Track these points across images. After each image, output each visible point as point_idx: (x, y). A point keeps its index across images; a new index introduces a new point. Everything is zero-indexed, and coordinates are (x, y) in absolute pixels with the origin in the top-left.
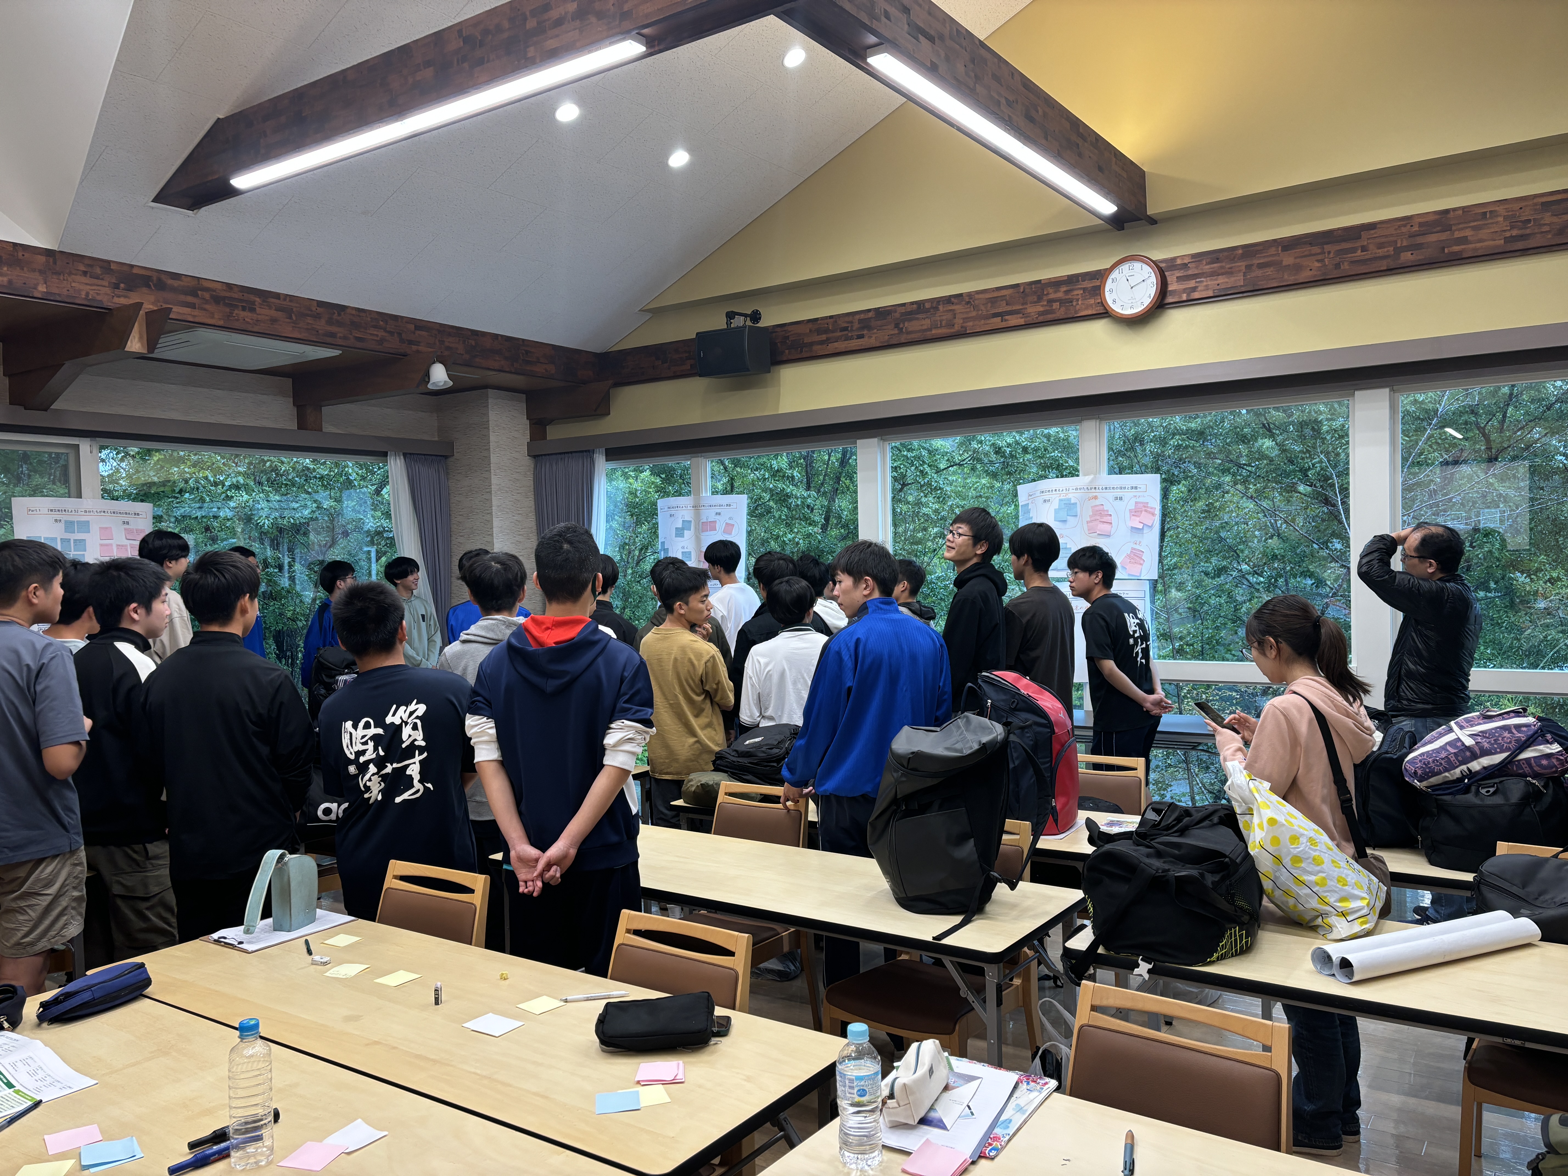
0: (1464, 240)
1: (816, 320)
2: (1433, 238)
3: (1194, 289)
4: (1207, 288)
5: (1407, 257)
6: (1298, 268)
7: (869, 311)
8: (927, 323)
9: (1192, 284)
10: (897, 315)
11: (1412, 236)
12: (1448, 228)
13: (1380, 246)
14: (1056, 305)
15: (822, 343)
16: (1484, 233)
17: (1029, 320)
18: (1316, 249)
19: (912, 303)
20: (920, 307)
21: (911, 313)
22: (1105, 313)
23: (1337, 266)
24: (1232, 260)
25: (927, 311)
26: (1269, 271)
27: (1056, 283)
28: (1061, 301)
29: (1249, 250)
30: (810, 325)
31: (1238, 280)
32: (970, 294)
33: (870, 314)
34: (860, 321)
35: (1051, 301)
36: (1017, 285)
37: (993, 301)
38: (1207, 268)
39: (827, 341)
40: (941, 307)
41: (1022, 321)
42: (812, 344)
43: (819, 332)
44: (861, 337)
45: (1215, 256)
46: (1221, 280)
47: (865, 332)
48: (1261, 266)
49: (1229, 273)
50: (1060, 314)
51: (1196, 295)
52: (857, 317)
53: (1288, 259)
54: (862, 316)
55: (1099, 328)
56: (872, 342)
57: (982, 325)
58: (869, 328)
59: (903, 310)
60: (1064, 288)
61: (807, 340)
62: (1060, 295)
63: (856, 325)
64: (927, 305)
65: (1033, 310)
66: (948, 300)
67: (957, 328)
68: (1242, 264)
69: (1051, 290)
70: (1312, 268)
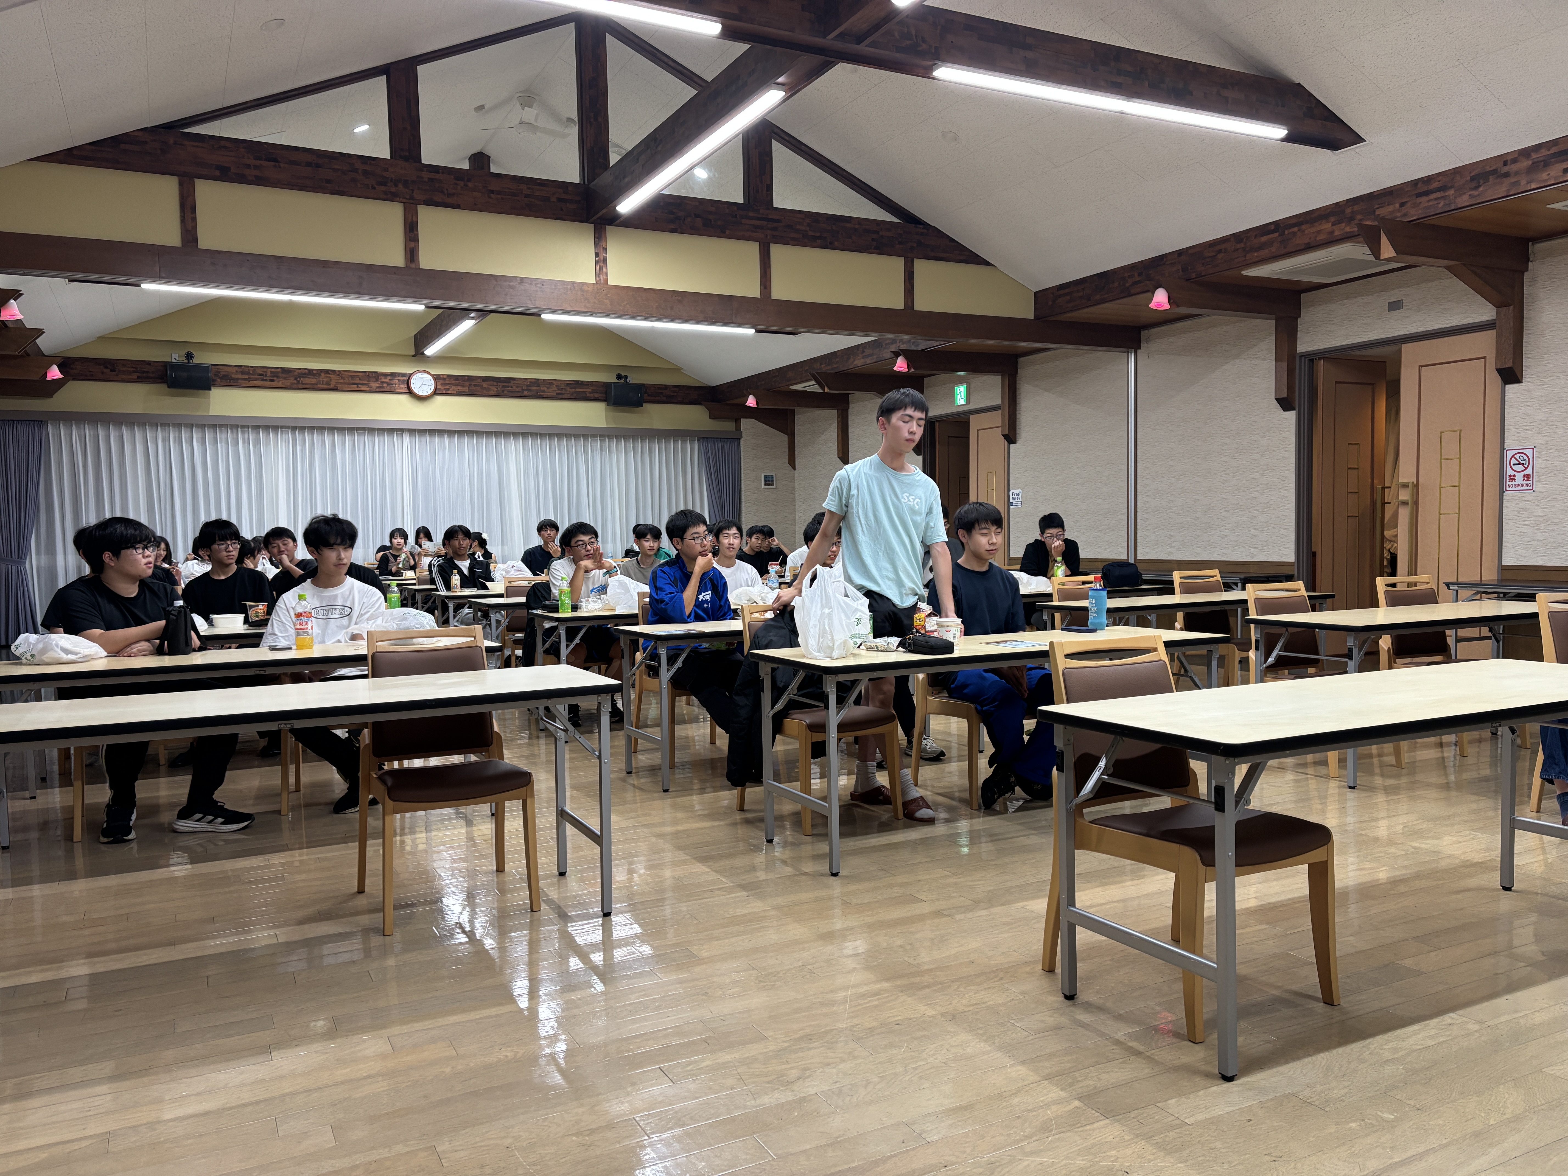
0: (543, 391)
1: (241, 366)
2: (534, 388)
3: (448, 389)
4: (454, 390)
5: (526, 393)
6: (489, 389)
7: (278, 368)
8: (314, 381)
9: (447, 387)
10: (296, 373)
11: (528, 386)
12: (538, 386)
13: (517, 387)
14: (385, 385)
15: (245, 379)
16: (550, 390)
17: (371, 389)
18: (495, 383)
19: (305, 369)
20: (310, 372)
21: (305, 374)
22: (410, 392)
23: (503, 391)
24: (464, 381)
25: (314, 375)
26: (478, 388)
27: (385, 375)
28: (388, 384)
29: (470, 378)
30: (237, 368)
31: (466, 389)
32: (339, 371)
33: (279, 370)
34: (271, 372)
35: (383, 383)
36: (365, 372)
37: (353, 377)
38: (454, 382)
39: (249, 379)
40: (322, 374)
41: (368, 389)
42: (238, 379)
43: (243, 373)
44: (273, 381)
45: (457, 377)
46: (459, 388)
47: (275, 379)
48: (475, 385)
49: (463, 386)
50: (388, 389)
51: (449, 392)
52: (269, 370)
53: (485, 385)
54: (273, 370)
55: (404, 398)
56: (280, 384)
57: (346, 387)
58: (278, 377)
59: (300, 371)
60: (389, 378)
61: (233, 376)
62: (387, 380)
63: (269, 374)
64: (314, 372)
65: (374, 385)
66: (327, 372)
67: (332, 386)
68: (467, 383)
69: (382, 377)
70: (494, 390)
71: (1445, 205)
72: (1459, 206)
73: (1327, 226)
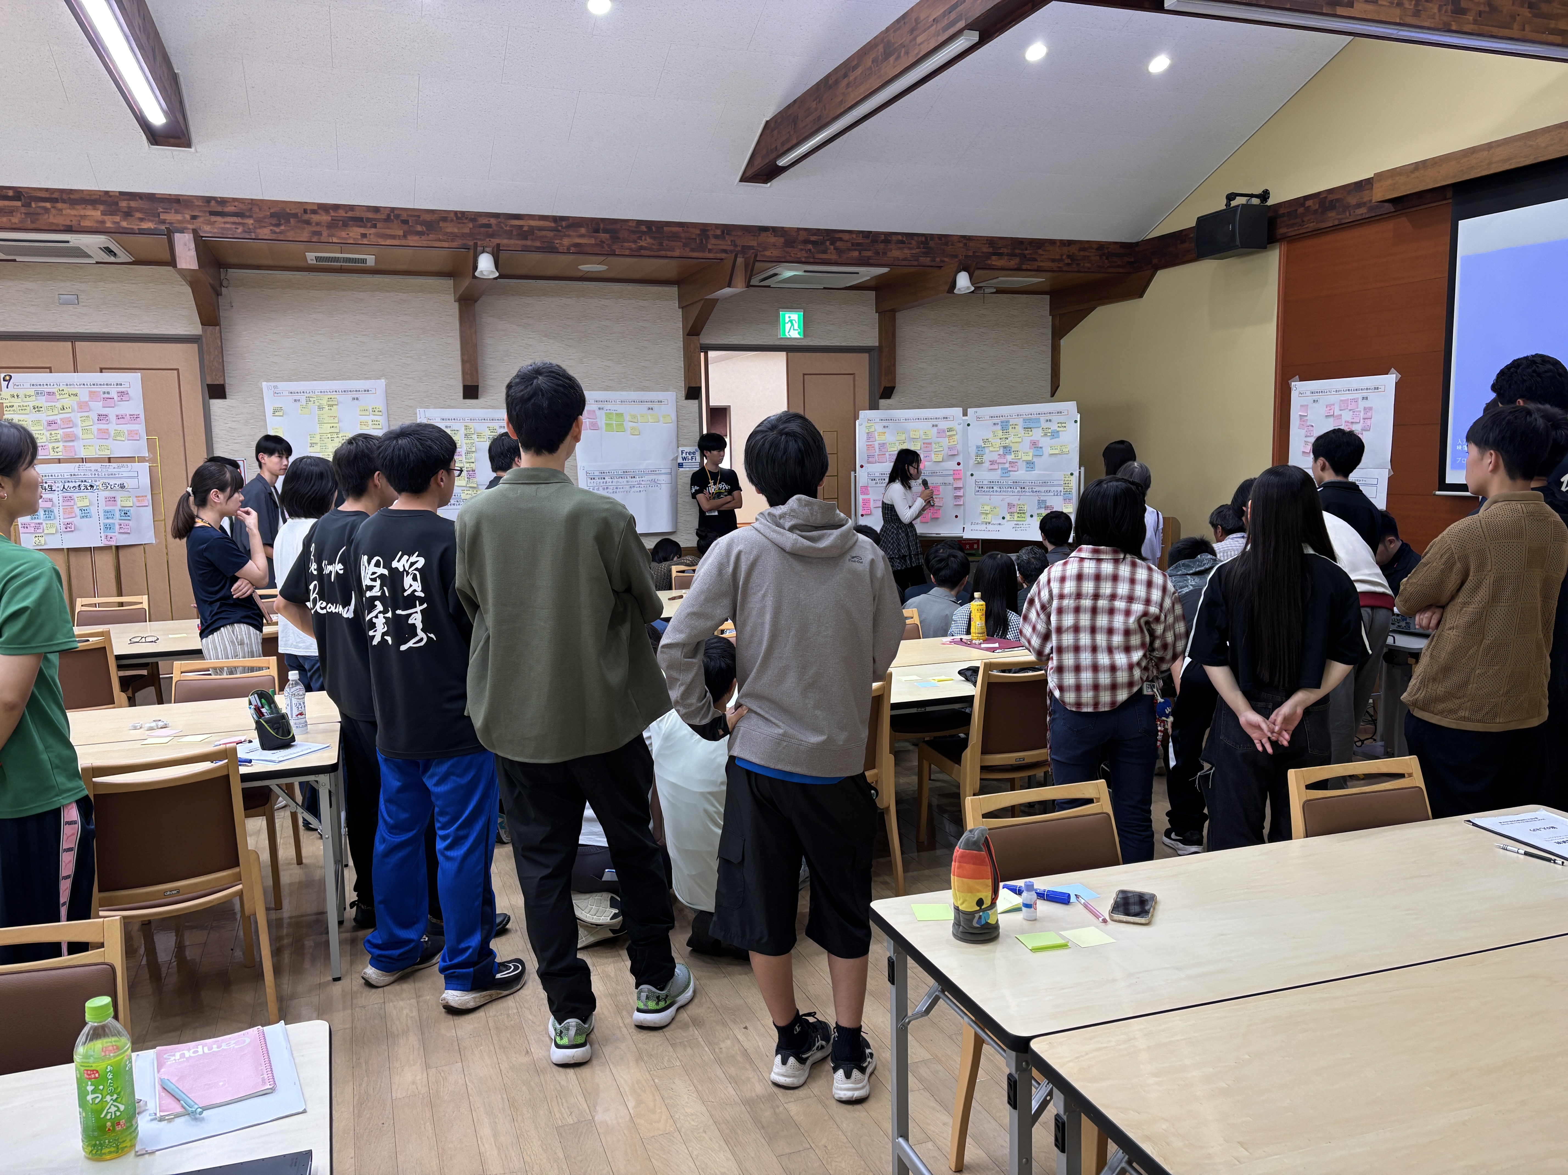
71: (245, 232)
72: (260, 237)
73: (95, 214)
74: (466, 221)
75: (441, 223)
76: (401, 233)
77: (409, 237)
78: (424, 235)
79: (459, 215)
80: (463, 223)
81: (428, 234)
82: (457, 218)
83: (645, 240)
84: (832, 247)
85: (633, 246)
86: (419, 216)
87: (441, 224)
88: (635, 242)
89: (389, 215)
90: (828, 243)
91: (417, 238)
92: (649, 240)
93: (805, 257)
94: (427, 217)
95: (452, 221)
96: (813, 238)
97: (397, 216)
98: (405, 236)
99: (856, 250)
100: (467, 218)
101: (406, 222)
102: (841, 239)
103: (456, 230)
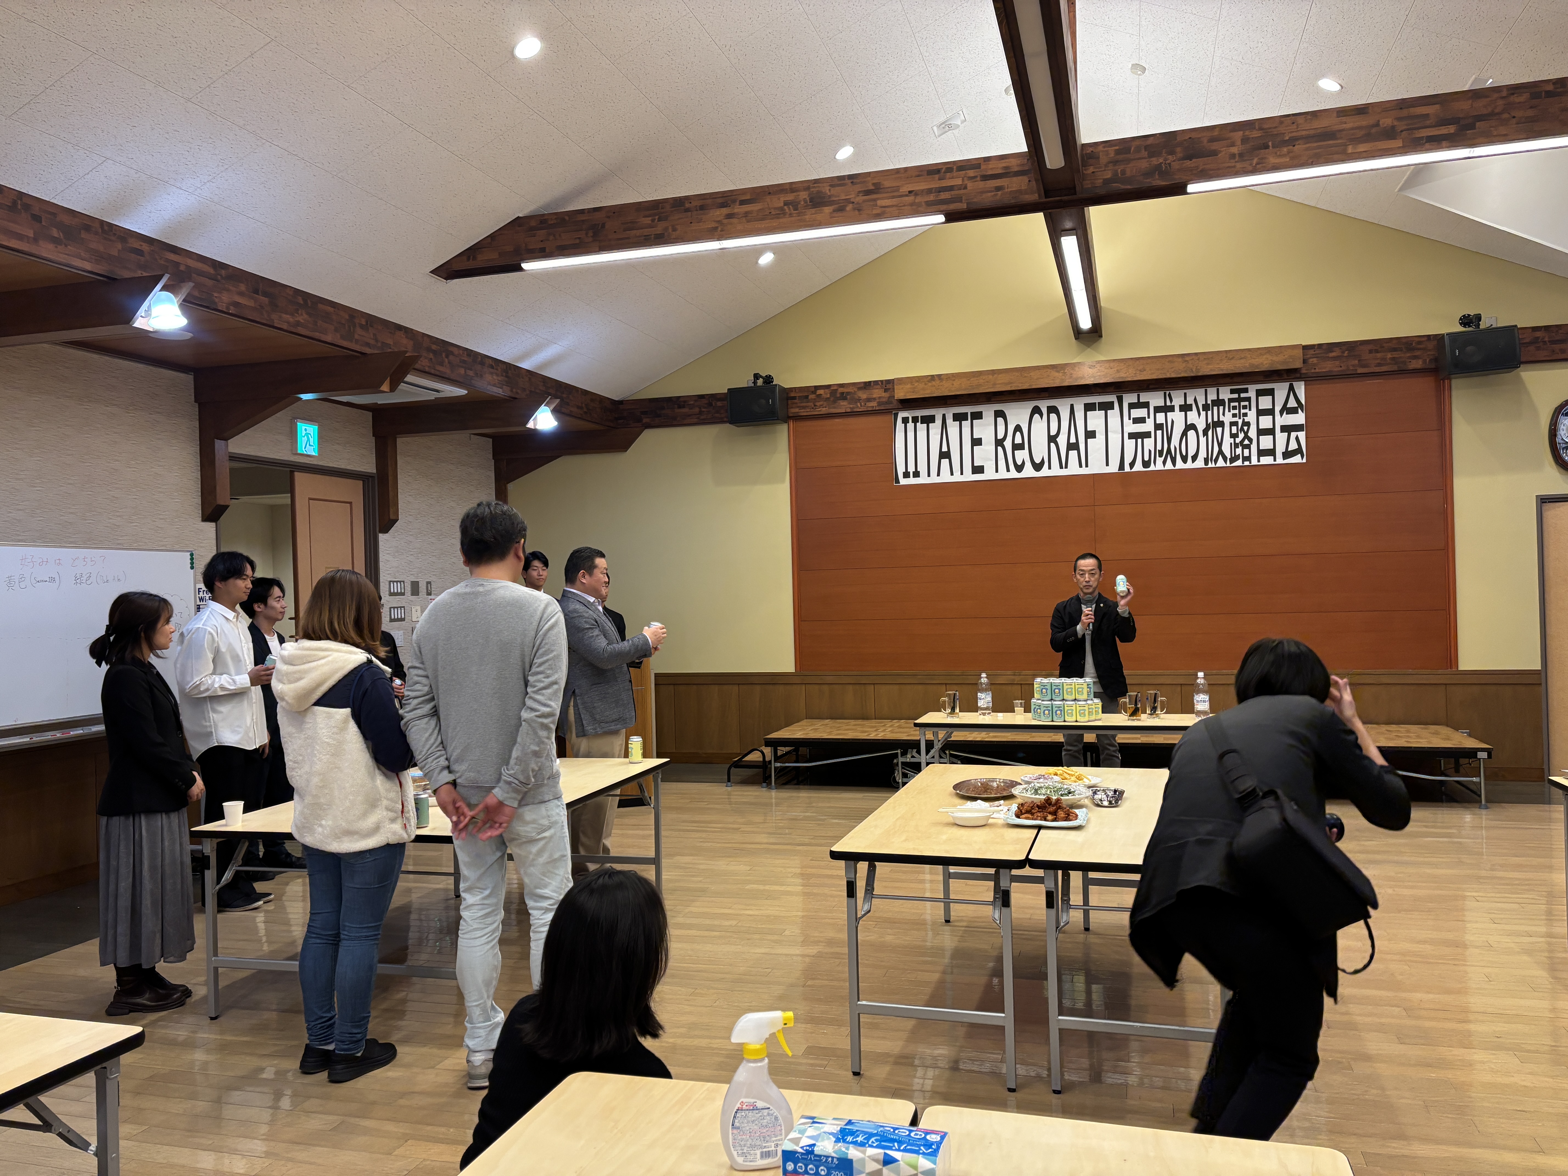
74: (113, 238)
75: (82, 232)
76: (31, 234)
77: (41, 243)
78: (61, 245)
79: (106, 228)
80: (110, 240)
81: (66, 246)
82: (104, 231)
83: (302, 315)
84: (446, 360)
85: (291, 320)
86: (54, 214)
87: (84, 235)
88: (292, 315)
89: (15, 203)
90: (444, 356)
91: (51, 246)
92: (305, 316)
93: (429, 367)
94: (66, 219)
95: (96, 233)
96: (434, 347)
97: (27, 207)
98: (36, 240)
99: (462, 367)
100: (115, 234)
101: (37, 218)
102: (452, 353)
103: (101, 249)
